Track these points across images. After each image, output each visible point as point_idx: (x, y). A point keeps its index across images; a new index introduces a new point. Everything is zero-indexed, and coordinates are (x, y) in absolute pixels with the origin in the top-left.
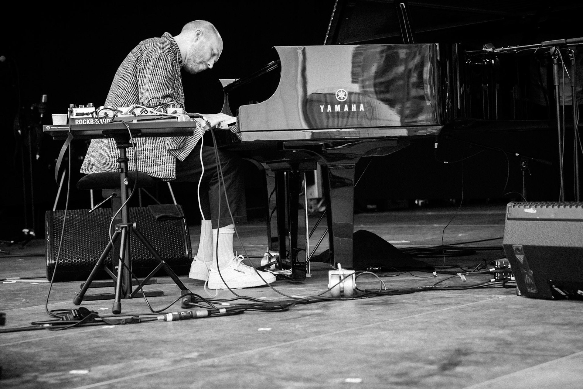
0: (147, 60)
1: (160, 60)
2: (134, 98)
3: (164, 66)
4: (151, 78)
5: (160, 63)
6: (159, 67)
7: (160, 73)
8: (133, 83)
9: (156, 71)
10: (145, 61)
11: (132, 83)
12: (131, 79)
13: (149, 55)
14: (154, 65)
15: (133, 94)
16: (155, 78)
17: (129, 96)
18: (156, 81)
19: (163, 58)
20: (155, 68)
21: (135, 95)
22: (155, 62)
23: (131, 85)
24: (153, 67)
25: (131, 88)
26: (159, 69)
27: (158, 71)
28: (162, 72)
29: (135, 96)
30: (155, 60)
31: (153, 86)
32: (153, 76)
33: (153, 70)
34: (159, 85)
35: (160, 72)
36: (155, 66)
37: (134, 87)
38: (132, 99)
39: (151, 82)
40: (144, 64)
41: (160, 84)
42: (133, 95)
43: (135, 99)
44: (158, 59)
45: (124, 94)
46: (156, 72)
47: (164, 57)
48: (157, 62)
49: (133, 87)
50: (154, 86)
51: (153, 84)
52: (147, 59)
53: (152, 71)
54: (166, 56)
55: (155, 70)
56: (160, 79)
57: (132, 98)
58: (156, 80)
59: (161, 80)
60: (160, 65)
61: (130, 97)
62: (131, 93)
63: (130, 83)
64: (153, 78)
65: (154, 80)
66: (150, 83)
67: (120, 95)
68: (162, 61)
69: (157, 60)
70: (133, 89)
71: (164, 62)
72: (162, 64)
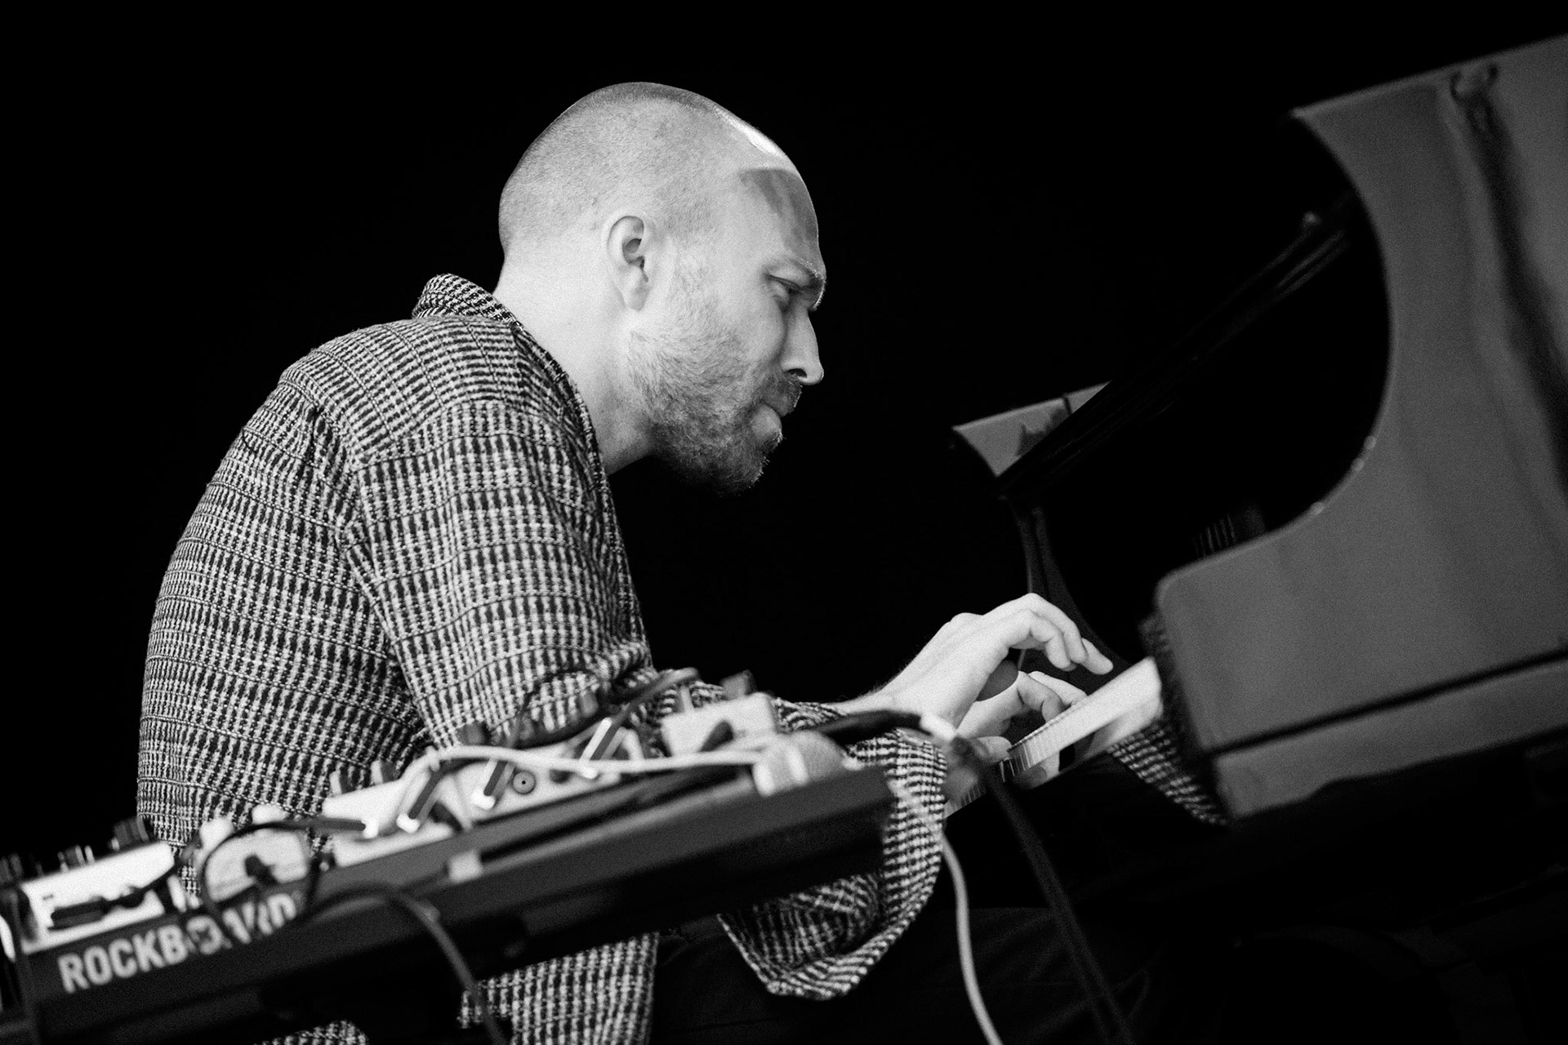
0: (392, 471)
1: (489, 451)
2: (337, 739)
3: (532, 479)
4: (479, 587)
5: (499, 472)
6: (502, 495)
7: (522, 535)
8: (313, 642)
9: (495, 528)
10: (381, 480)
11: (306, 645)
12: (294, 614)
13: (395, 436)
14: (464, 498)
15: (326, 713)
16: (504, 582)
17: (298, 731)
18: (519, 602)
19: (503, 429)
20: (480, 514)
21: (340, 713)
22: (461, 475)
23: (299, 656)
24: (467, 514)
25: (307, 674)
26: (505, 511)
27: (508, 527)
28: (534, 525)
29: (342, 724)
30: (459, 459)
31: (512, 638)
32: (489, 567)
33: (470, 531)
34: (547, 617)
35: (521, 525)
36: (471, 502)
37: (324, 663)
38: (328, 743)
39: (489, 615)
40: (378, 503)
41: (553, 610)
42: (329, 721)
43: (349, 742)
44: (477, 449)
45: (262, 723)
46: (496, 539)
47: (509, 423)
48: (474, 474)
49: (317, 666)
50: (524, 634)
51: (509, 621)
52: (385, 467)
53: (471, 543)
54: (513, 413)
55: (483, 530)
56: (542, 578)
57: (323, 736)
58: (518, 590)
59: (550, 584)
60: (500, 482)
61: (311, 734)
62: (313, 710)
63: (293, 646)
64: (491, 584)
65: (505, 593)
66: (485, 627)
67: (234, 734)
68: (508, 454)
69: (471, 457)
70: (321, 677)
71: (521, 455)
72: (512, 470)
